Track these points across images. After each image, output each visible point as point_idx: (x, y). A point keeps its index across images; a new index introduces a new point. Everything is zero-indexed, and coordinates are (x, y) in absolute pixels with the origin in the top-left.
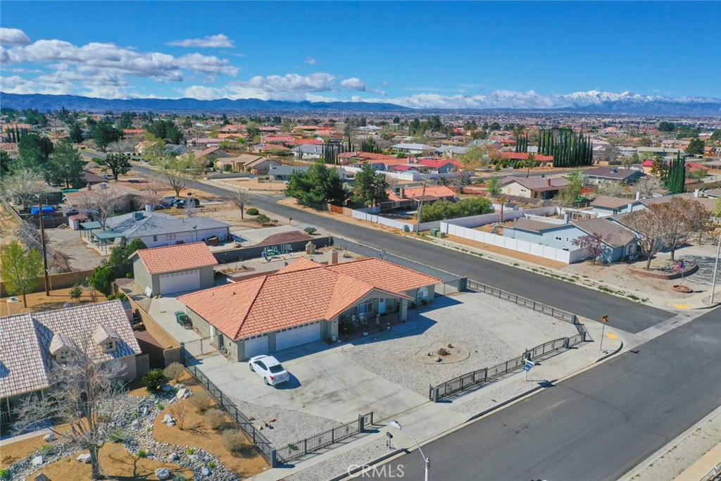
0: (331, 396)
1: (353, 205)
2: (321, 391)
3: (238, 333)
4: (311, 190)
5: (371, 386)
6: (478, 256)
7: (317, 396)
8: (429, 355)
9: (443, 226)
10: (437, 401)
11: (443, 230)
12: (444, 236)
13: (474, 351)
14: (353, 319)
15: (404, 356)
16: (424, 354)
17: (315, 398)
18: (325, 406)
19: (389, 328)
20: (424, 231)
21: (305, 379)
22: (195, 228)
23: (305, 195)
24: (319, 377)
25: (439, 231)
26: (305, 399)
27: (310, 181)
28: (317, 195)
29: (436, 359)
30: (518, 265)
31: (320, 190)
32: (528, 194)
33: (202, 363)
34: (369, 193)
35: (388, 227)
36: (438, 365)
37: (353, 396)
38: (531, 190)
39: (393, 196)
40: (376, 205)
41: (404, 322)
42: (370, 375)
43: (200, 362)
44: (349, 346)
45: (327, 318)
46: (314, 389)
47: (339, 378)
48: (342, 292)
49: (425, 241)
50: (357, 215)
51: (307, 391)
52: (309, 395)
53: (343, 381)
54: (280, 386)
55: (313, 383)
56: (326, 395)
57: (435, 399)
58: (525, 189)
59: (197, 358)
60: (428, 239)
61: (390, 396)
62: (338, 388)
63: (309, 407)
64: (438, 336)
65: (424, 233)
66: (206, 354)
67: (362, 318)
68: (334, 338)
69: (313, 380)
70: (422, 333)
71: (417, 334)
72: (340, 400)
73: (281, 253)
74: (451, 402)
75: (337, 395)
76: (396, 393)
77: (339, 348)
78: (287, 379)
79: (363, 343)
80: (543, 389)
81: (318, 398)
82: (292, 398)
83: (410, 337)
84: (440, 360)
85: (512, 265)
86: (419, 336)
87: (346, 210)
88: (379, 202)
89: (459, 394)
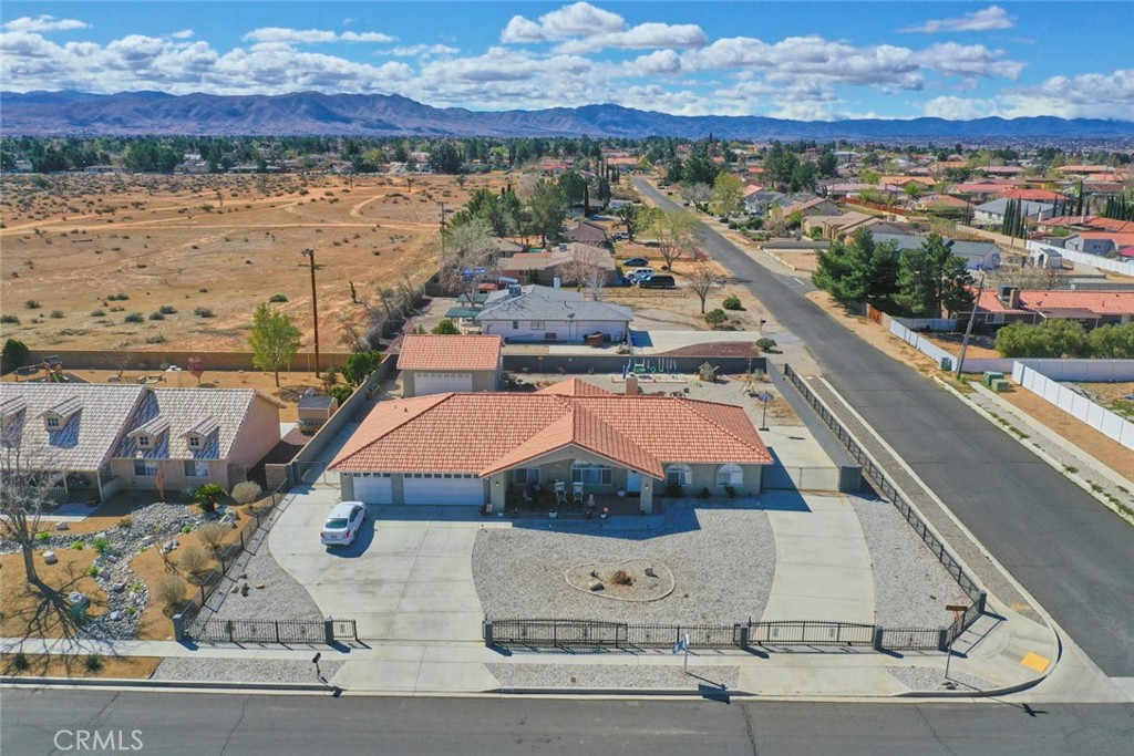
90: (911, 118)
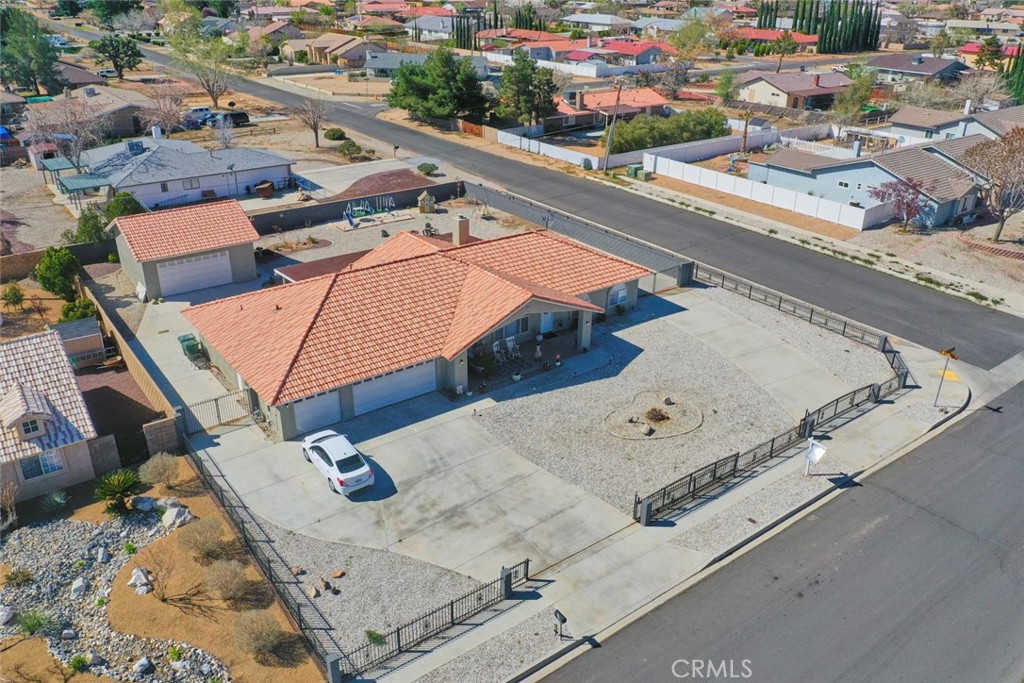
0: (452, 516)
1: (500, 123)
2: (433, 505)
3: (280, 392)
4: (430, 96)
5: (526, 491)
6: (707, 214)
7: (426, 515)
8: (631, 421)
9: (648, 159)
10: (649, 523)
11: (648, 167)
12: (649, 177)
13: (710, 412)
14: (495, 349)
15: (586, 422)
16: (621, 418)
17: (422, 521)
18: (439, 538)
19: (558, 364)
20: (616, 167)
21: (405, 478)
22: (231, 168)
23: (421, 105)
24: (431, 472)
25: (642, 168)
26: (404, 523)
27: (428, 81)
28: (441, 105)
29: (644, 429)
30: (776, 233)
31: (444, 97)
32: (782, 101)
33: (218, 444)
34: (526, 101)
35: (557, 161)
36: (649, 442)
37: (493, 514)
38: (788, 94)
39: (565, 107)
40: (537, 122)
41: (585, 350)
42: (524, 466)
43: (215, 441)
44: (486, 404)
45: (447, 355)
46: (421, 501)
47: (467, 475)
48: (474, 302)
49: (618, 186)
50: (507, 138)
51: (408, 504)
52: (411, 513)
53: (475, 482)
54: (359, 495)
55: (420, 487)
56: (442, 513)
57: (643, 519)
58: (778, 92)
59: (210, 433)
60: (623, 183)
61: (561, 511)
62: (465, 498)
63: (408, 541)
64: (645, 380)
65: (617, 171)
66: (228, 424)
67: (510, 345)
68: (459, 389)
69: (419, 479)
70: (617, 374)
71: (609, 376)
72: (468, 524)
73: (376, 212)
74: (672, 524)
75: (463, 513)
76: (572, 507)
77: (468, 409)
78: (371, 481)
79: (513, 397)
80: (839, 491)
81: (427, 519)
82: (379, 523)
83: (597, 383)
84: (651, 432)
85: (766, 233)
86: (612, 379)
87: (486, 129)
88: (542, 116)
89: (688, 506)
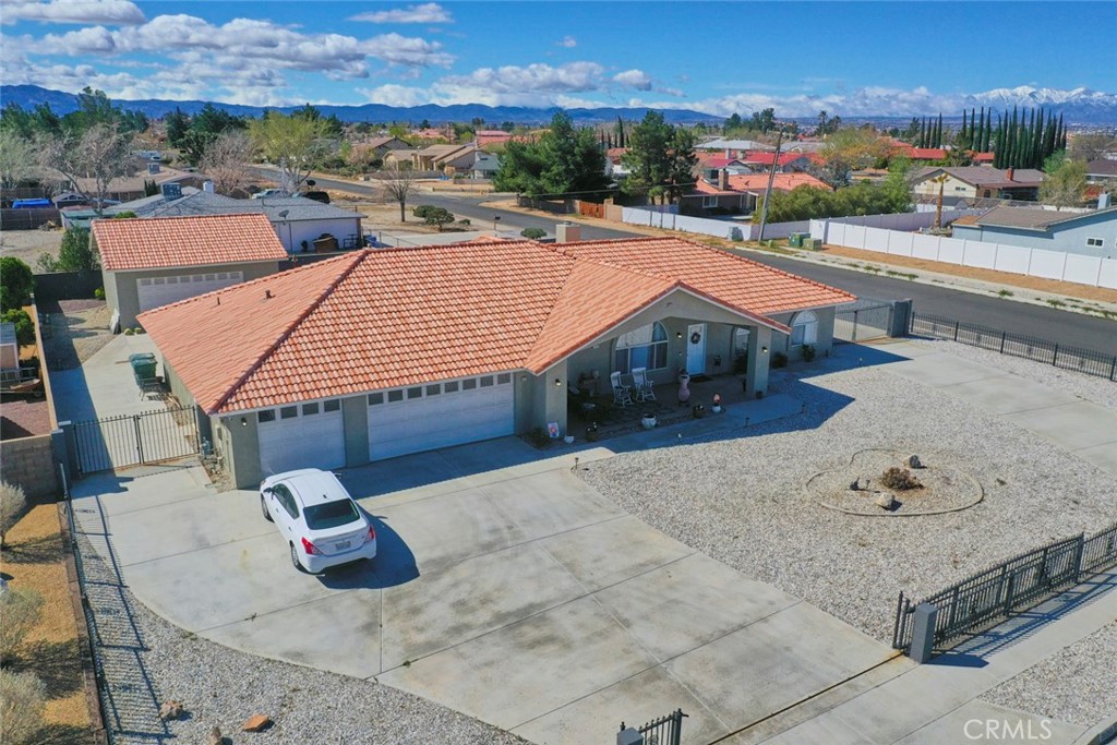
0: (519, 624)
1: (624, 200)
2: (485, 601)
3: (230, 394)
4: (542, 173)
5: (670, 587)
6: (907, 279)
7: (468, 619)
8: (855, 487)
9: (816, 228)
10: (930, 659)
11: (817, 234)
12: (818, 246)
13: (992, 482)
14: (615, 383)
15: (773, 487)
16: (837, 482)
17: (458, 630)
18: (489, 664)
19: (718, 409)
20: (774, 238)
21: (437, 553)
23: (531, 182)
24: (488, 548)
25: (809, 236)
26: (420, 630)
27: (542, 158)
28: (557, 183)
29: (884, 497)
30: (1011, 294)
31: (559, 174)
32: (971, 192)
33: (126, 489)
34: (659, 170)
35: (697, 235)
36: (893, 522)
37: (602, 625)
38: (978, 186)
39: (704, 186)
40: (671, 202)
41: (759, 395)
42: (665, 546)
43: (122, 485)
44: (598, 455)
45: (533, 366)
46: (462, 593)
47: (556, 555)
49: (778, 255)
50: (632, 215)
51: (436, 598)
52: (439, 614)
53: (570, 567)
54: (341, 575)
55: (463, 571)
56: (500, 617)
57: (918, 648)
58: (963, 185)
59: (118, 474)
60: (786, 252)
61: (742, 627)
62: (549, 593)
63: (424, 664)
64: (865, 435)
65: (775, 242)
66: (156, 464)
67: (638, 380)
68: (554, 428)
69: (464, 557)
70: (816, 425)
71: (803, 428)
72: (551, 640)
74: (980, 663)
75: (543, 619)
76: (764, 620)
77: (567, 460)
78: (370, 551)
79: (642, 447)
81: (468, 627)
82: (371, 628)
83: (783, 436)
84: (894, 505)
85: (996, 295)
86: (810, 432)
87: (609, 206)
88: (679, 195)
89: (1003, 630)
90: (360, 105)
